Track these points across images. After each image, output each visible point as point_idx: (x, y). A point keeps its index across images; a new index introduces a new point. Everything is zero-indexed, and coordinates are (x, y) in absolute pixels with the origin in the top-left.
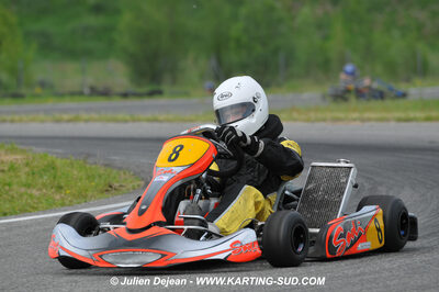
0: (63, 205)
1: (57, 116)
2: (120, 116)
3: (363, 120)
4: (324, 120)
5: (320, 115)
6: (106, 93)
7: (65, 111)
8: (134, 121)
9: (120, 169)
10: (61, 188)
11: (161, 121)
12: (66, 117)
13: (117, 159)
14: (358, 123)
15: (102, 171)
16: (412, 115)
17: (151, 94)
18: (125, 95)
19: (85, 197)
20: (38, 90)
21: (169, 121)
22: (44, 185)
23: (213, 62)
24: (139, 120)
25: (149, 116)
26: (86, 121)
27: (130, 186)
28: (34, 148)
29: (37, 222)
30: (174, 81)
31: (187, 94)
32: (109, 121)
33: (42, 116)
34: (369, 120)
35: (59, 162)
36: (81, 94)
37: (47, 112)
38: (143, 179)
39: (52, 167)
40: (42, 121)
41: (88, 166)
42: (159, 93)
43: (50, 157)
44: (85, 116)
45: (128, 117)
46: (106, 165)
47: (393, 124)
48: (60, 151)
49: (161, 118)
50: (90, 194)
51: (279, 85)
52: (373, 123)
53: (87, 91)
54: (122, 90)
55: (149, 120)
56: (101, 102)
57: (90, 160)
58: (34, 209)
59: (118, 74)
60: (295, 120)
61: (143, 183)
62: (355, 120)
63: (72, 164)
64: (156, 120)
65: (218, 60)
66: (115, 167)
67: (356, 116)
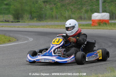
2: (11, 26)
3: (61, 28)
4: (53, 28)
5: (52, 27)
6: (8, 21)
9: (12, 37)
13: (11, 35)
15: (8, 37)
17: (17, 22)
18: (12, 22)
19: (5, 42)
21: (22, 27)
23: (30, 16)
25: (17, 26)
26: (5, 27)
27: (14, 40)
30: (22, 19)
31: (25, 22)
34: (62, 28)
42: (19, 22)
45: (13, 27)
46: (9, 36)
49: (20, 27)
51: (43, 21)
52: (62, 29)
53: (4, 21)
55: (17, 27)
56: (7, 23)
57: (6, 35)
59: (10, 17)
60: (47, 28)
61: (16, 40)
62: (59, 28)
63: (2, 36)
64: (19, 27)
65: (31, 15)
66: (11, 37)
67: (59, 27)
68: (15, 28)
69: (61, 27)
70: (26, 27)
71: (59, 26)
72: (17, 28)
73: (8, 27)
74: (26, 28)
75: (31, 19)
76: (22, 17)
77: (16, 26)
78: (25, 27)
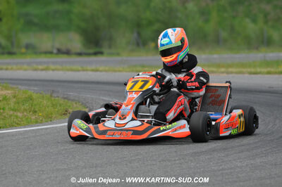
0: (37, 122)
1: (35, 66)
2: (75, 67)
3: (228, 73)
6: (68, 53)
7: (40, 63)
8: (84, 70)
9: (73, 100)
10: (36, 112)
11: (101, 71)
12: (40, 67)
13: (72, 94)
14: (225, 75)
15: (62, 102)
16: (258, 70)
17: (96, 54)
18: (80, 54)
19: (51, 118)
20: (23, 50)
21: (106, 71)
22: (25, 110)
24: (87, 70)
25: (93, 67)
26: (53, 70)
28: (20, 87)
29: (20, 133)
30: (110, 47)
31: (118, 54)
32: (68, 70)
33: (25, 67)
34: (232, 73)
35: (34, 96)
36: (51, 53)
37: (29, 64)
38: (87, 107)
39: (30, 98)
40: (25, 70)
41: (53, 99)
42: (101, 53)
43: (30, 93)
44: (52, 67)
45: (80, 68)
46: (65, 98)
47: (247, 75)
48: (36, 89)
49: (101, 68)
50: (54, 116)
53: (55, 51)
54: (78, 51)
55: (93, 70)
56: (64, 58)
57: (55, 95)
58: (18, 125)
62: (223, 73)
63: (43, 97)
64: (97, 71)
65: (139, 34)
66: (69, 100)
67: (223, 70)
68: (85, 72)
69: (230, 70)
70: (120, 71)
71: (223, 67)
72: (90, 73)
73: (62, 70)
74: (117, 73)
75: (138, 45)
76: (111, 39)
77: (89, 68)
78: (115, 71)
